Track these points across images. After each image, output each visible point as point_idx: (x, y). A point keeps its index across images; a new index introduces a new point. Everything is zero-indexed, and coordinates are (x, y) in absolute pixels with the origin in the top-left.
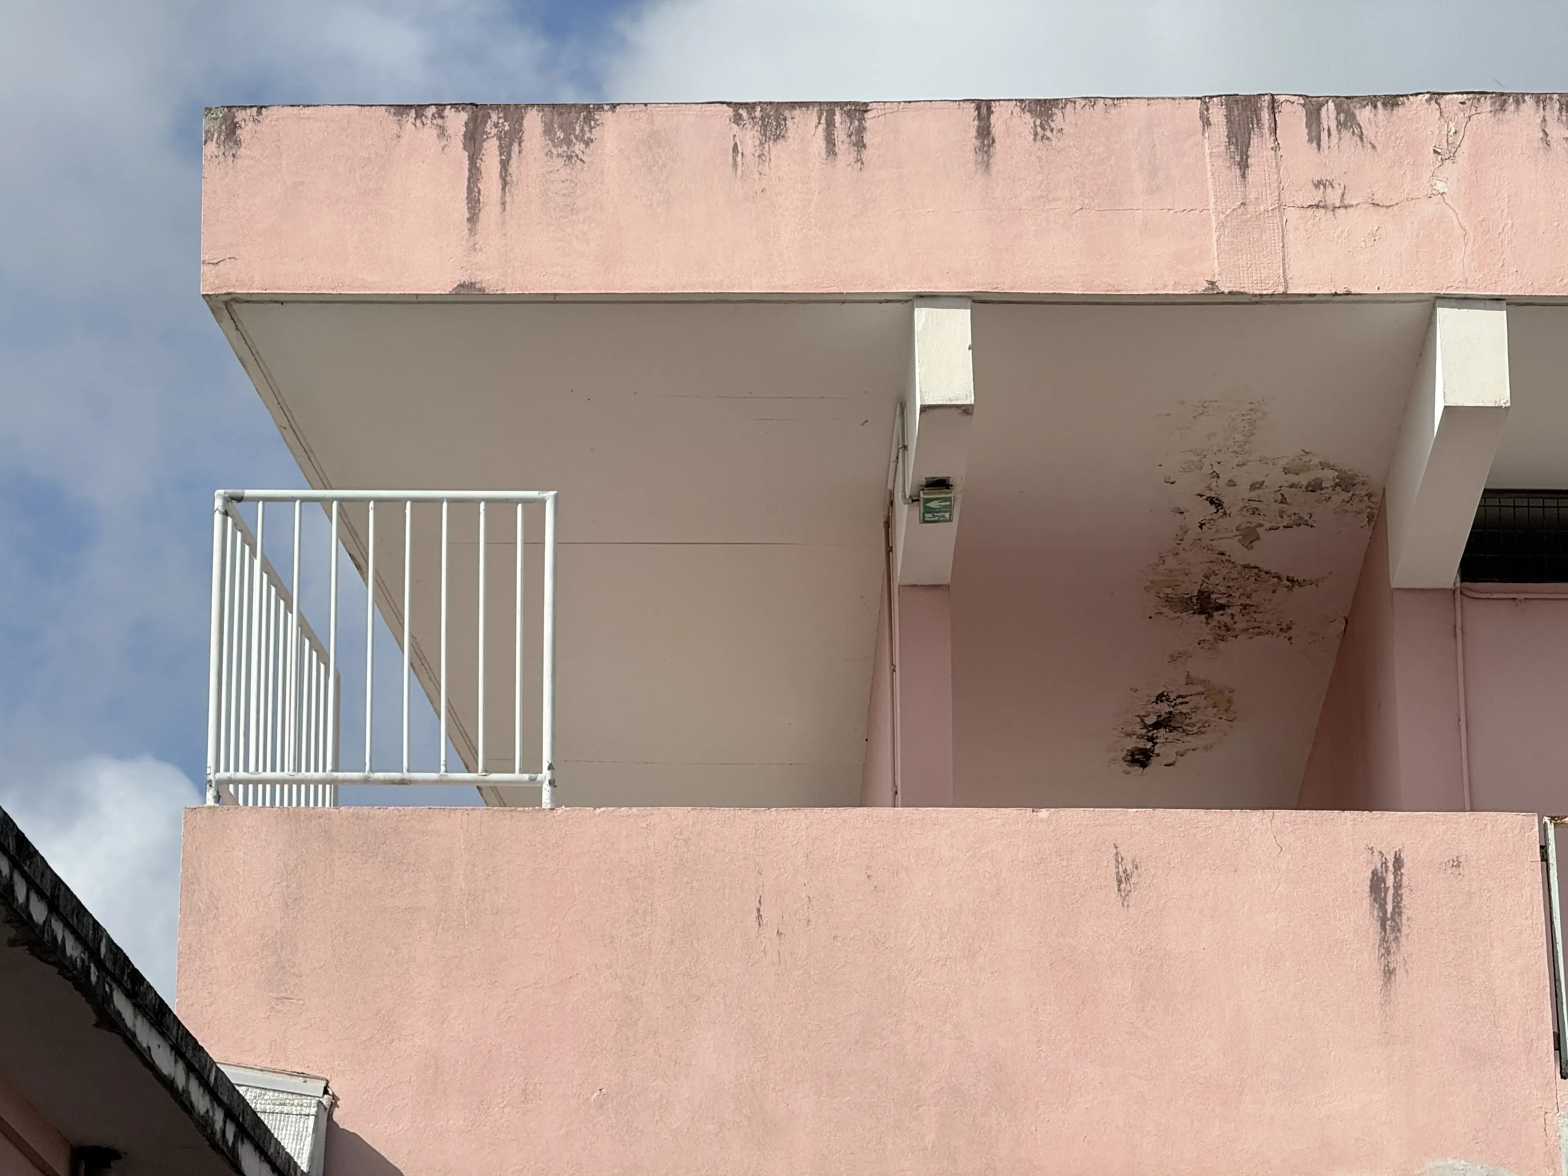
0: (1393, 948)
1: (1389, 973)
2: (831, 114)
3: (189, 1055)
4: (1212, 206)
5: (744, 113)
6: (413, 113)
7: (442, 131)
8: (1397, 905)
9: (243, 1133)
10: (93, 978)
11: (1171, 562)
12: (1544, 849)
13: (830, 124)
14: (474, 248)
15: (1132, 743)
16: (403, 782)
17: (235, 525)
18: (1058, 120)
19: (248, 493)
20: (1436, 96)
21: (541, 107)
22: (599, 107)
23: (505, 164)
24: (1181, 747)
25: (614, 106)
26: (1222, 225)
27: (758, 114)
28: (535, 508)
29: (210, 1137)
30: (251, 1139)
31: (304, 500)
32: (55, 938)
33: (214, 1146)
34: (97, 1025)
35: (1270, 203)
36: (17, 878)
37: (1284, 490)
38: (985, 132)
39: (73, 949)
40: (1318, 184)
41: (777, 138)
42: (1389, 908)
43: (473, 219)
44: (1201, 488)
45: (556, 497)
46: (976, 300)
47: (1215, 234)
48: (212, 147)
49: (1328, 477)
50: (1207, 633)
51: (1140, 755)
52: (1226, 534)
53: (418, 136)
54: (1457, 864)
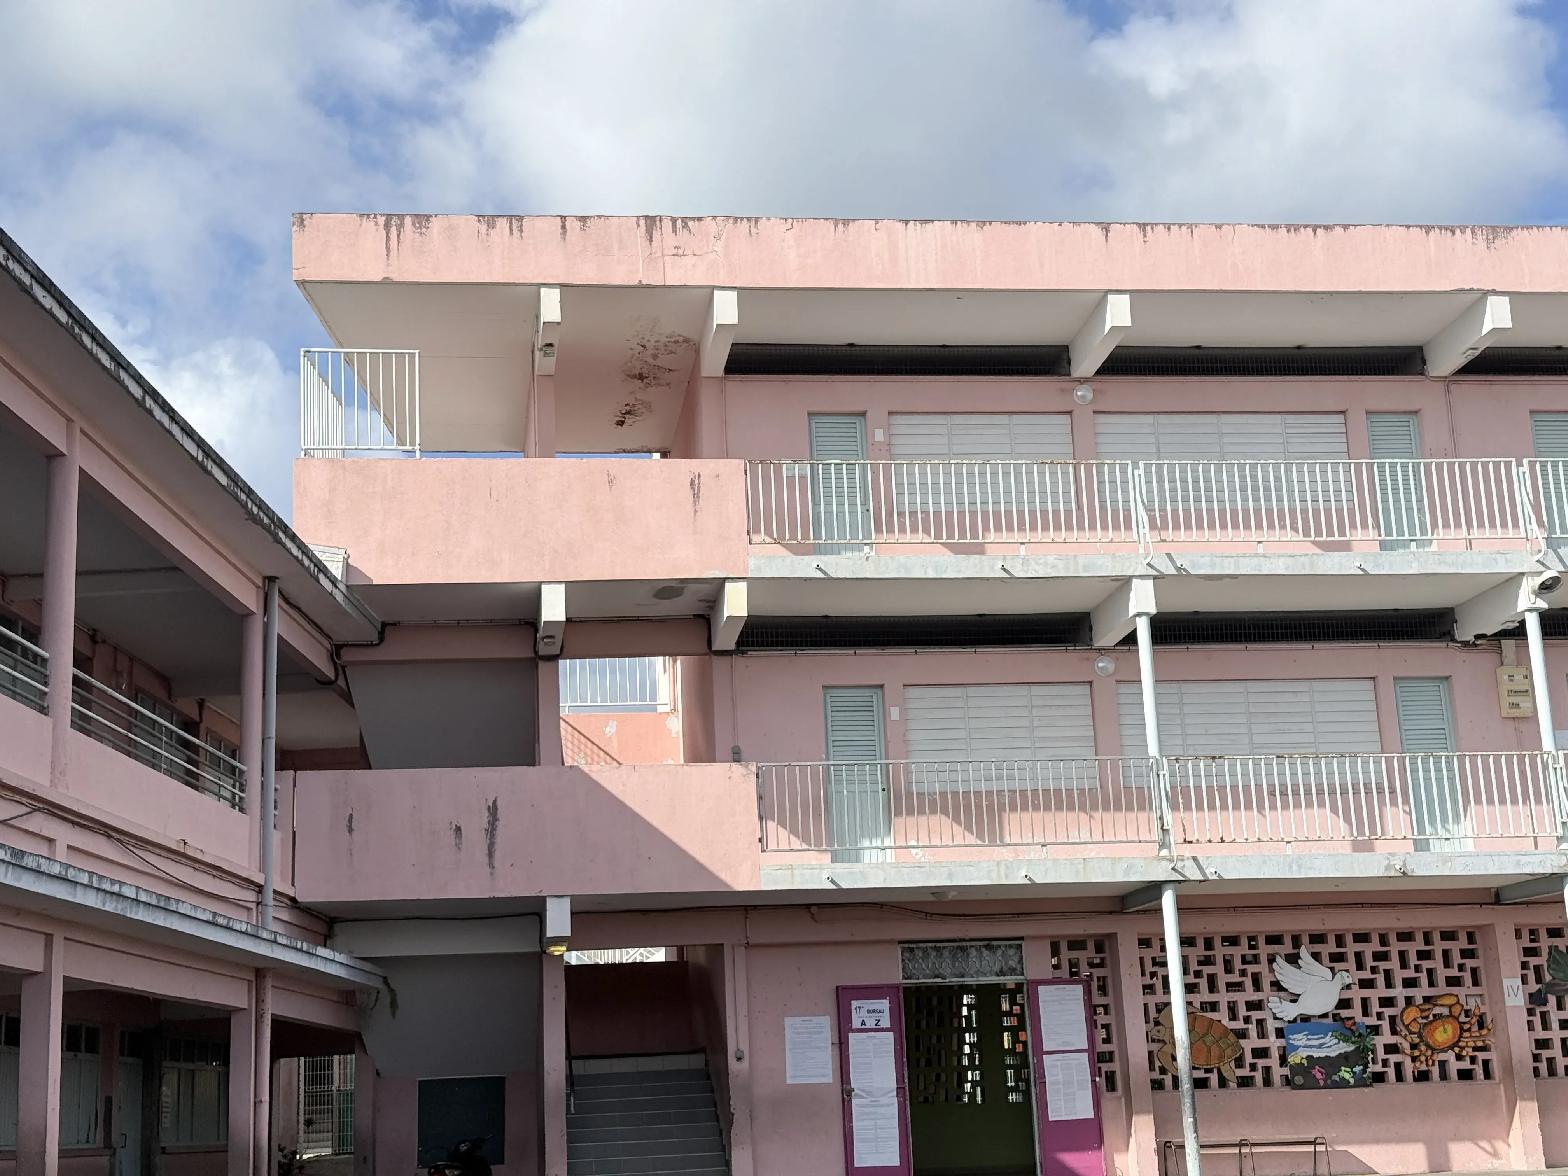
0: (697, 503)
1: (696, 512)
2: (511, 220)
3: (303, 548)
4: (640, 255)
5: (481, 218)
6: (366, 216)
7: (376, 223)
8: (699, 490)
9: (320, 570)
10: (273, 528)
11: (629, 364)
12: (746, 471)
13: (511, 223)
14: (388, 265)
15: (618, 419)
16: (369, 449)
17: (308, 360)
18: (588, 224)
19: (312, 349)
20: (715, 217)
21: (411, 215)
22: (431, 216)
23: (398, 235)
24: (634, 420)
25: (436, 216)
26: (643, 261)
27: (486, 219)
28: (412, 356)
29: (310, 573)
30: (322, 572)
31: (332, 352)
32: (260, 518)
33: (311, 575)
34: (274, 541)
35: (659, 254)
36: (249, 500)
37: (666, 343)
38: (564, 227)
39: (266, 520)
40: (676, 247)
41: (493, 228)
42: (696, 491)
43: (388, 255)
44: (639, 342)
45: (419, 352)
46: (561, 286)
47: (641, 264)
48: (295, 228)
49: (681, 339)
50: (642, 385)
51: (621, 423)
52: (647, 356)
53: (368, 225)
54: (718, 476)
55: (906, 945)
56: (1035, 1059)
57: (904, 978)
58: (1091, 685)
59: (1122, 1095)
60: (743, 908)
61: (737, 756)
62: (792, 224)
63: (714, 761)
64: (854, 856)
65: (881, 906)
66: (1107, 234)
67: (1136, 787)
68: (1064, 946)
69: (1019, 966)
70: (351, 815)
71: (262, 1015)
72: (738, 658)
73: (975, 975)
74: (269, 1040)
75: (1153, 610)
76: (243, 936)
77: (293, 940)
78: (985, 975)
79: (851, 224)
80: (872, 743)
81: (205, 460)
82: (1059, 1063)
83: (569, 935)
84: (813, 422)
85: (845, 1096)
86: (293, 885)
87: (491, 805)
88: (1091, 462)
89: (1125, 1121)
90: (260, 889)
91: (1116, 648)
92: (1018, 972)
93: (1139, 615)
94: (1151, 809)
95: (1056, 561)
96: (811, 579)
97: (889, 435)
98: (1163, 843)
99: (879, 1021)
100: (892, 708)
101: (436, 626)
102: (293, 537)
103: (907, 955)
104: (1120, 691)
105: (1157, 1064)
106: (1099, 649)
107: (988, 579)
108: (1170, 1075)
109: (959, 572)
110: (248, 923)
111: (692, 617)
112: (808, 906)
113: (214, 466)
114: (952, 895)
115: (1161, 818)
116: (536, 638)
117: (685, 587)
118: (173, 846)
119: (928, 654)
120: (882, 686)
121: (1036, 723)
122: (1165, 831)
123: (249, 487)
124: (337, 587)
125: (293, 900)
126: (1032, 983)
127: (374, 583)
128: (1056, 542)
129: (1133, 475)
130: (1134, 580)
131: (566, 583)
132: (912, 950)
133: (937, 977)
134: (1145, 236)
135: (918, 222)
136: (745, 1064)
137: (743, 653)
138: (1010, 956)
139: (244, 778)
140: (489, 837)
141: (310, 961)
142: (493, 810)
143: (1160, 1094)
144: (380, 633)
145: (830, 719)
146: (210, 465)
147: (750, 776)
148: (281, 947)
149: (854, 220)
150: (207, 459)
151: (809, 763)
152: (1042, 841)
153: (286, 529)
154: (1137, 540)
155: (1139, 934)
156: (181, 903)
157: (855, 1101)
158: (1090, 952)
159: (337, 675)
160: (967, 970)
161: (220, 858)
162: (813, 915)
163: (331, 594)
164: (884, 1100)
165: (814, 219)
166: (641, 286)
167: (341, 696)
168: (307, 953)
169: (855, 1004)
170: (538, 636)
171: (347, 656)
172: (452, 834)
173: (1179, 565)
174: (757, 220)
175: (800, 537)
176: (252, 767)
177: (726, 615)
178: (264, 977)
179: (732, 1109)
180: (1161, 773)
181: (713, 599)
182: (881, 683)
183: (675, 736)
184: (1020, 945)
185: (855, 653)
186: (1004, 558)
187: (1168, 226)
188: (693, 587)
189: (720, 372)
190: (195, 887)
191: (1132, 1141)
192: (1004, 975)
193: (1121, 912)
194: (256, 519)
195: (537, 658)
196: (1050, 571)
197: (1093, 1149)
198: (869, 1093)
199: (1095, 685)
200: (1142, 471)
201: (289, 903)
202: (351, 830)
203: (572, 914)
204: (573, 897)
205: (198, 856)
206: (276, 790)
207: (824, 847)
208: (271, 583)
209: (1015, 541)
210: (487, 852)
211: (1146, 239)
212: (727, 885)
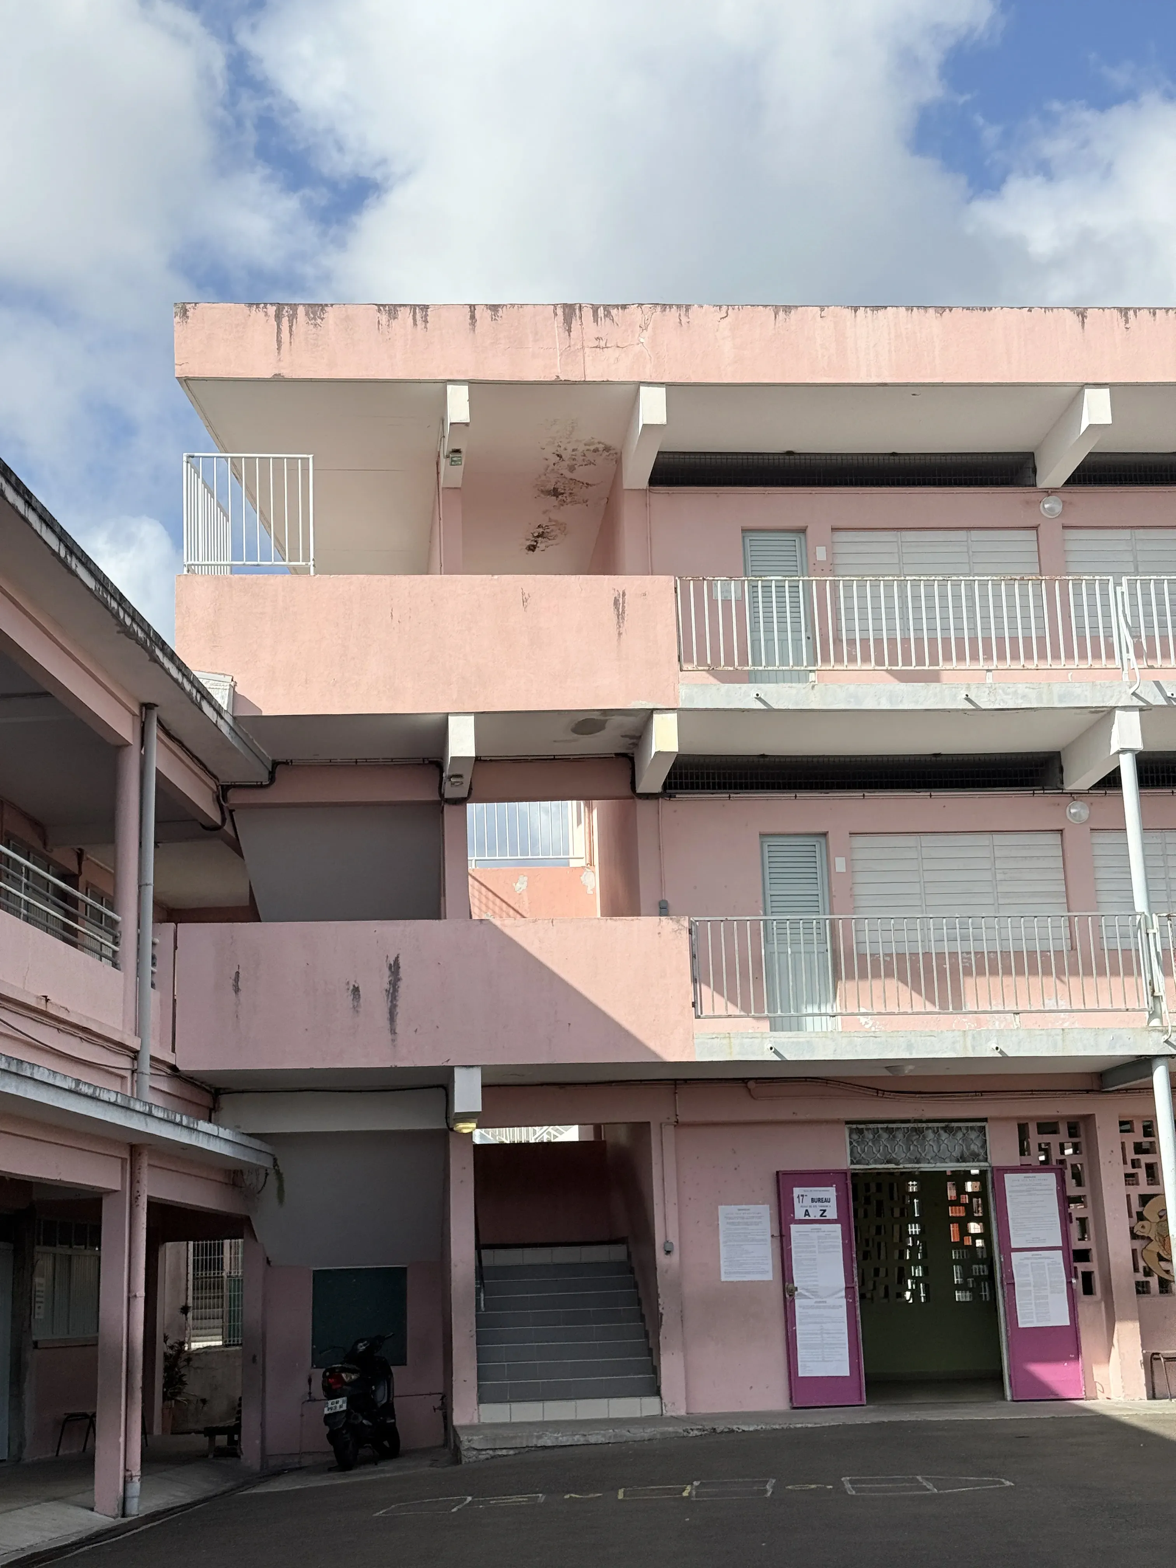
0: (622, 625)
1: (620, 634)
2: (415, 309)
3: (183, 670)
4: (558, 347)
5: (382, 308)
6: (255, 306)
7: (266, 314)
8: (623, 610)
9: (203, 697)
10: (148, 644)
11: (543, 478)
12: (676, 588)
13: (415, 313)
14: (280, 361)
15: (529, 543)
16: (258, 565)
17: (191, 467)
18: (500, 313)
19: (196, 454)
20: (640, 305)
21: (304, 305)
22: (326, 305)
23: (291, 327)
24: (547, 544)
25: (332, 305)
26: (561, 355)
27: (387, 308)
28: (305, 461)
29: (191, 699)
30: (205, 699)
31: (217, 457)
32: (134, 630)
33: (193, 702)
34: (150, 660)
35: (579, 346)
36: (120, 608)
37: (585, 452)
38: (473, 317)
39: (141, 634)
40: (597, 339)
41: (394, 318)
42: (620, 610)
43: (279, 349)
44: (554, 451)
45: (313, 457)
46: (470, 383)
47: (559, 358)
48: (177, 319)
49: (601, 447)
50: (556, 503)
51: (532, 548)
52: (563, 468)
53: (257, 315)
54: (645, 595)
55: (854, 1126)
56: (1002, 1256)
57: (852, 1163)
58: (1062, 834)
59: (1102, 1299)
60: (673, 1082)
61: (663, 910)
62: (727, 313)
63: (639, 915)
64: (794, 1024)
65: (826, 1081)
66: (1083, 320)
67: (1122, 950)
68: (1032, 1129)
69: (982, 1152)
70: (238, 973)
71: (137, 1198)
72: (664, 801)
73: (931, 1161)
74: (145, 1226)
75: (1139, 746)
76: (111, 1107)
77: (170, 1112)
78: (943, 1160)
79: (793, 312)
80: (815, 898)
81: (68, 557)
82: (1028, 1262)
83: (480, 1110)
84: (747, 541)
85: (787, 1296)
86: (173, 1051)
87: (392, 963)
88: (1067, 578)
89: (1105, 1329)
90: (135, 1055)
91: (1090, 792)
92: (981, 1158)
93: (1123, 751)
94: (1139, 974)
95: (1027, 690)
96: (748, 710)
97: (831, 554)
98: (1154, 1012)
99: (825, 1211)
100: (837, 859)
101: (331, 765)
102: (172, 656)
103: (855, 1137)
104: (1095, 840)
105: (1141, 1264)
106: (1071, 794)
107: (949, 711)
108: (1156, 1277)
109: (917, 702)
110: (117, 1093)
111: (614, 756)
112: (745, 1081)
113: (79, 565)
114: (908, 1070)
115: (1151, 983)
116: (442, 778)
117: (607, 720)
118: (32, 1002)
119: (877, 798)
120: (825, 834)
121: (999, 877)
122: (1156, 998)
123: (121, 594)
124: (222, 718)
125: (174, 1068)
126: (998, 1170)
127: (264, 714)
128: (1028, 669)
129: (1115, 593)
130: (1117, 712)
131: (476, 714)
132: (860, 1132)
133: (888, 1162)
134: (1127, 322)
135: (868, 309)
136: (675, 1257)
137: (671, 796)
138: (972, 1139)
139: (119, 929)
140: (390, 999)
141: (191, 1138)
142: (395, 968)
143: (1145, 1298)
144: (270, 773)
145: (767, 871)
146: (74, 563)
147: (682, 932)
148: (157, 1121)
149: (796, 307)
150: (71, 556)
151: (748, 918)
152: (1015, 1009)
153: (163, 646)
154: (1120, 666)
155: (1119, 1117)
156: (36, 1068)
157: (798, 1302)
158: (1063, 1134)
159: (224, 820)
160: (923, 1155)
161: (88, 1019)
162: (749, 1090)
163: (216, 725)
164: (830, 1301)
165: (751, 305)
166: (557, 383)
167: (228, 844)
168: (187, 1127)
169: (797, 1191)
170: (444, 775)
171: (235, 798)
172: (348, 997)
173: (1169, 695)
174: (688, 307)
175: (736, 663)
176: (127, 918)
177: (654, 750)
178: (140, 1155)
179: (660, 1309)
180: (1151, 932)
181: (638, 734)
182: (824, 830)
183: (591, 892)
184: (984, 1127)
185: (796, 796)
186: (968, 687)
187: (1153, 311)
188: (617, 719)
189: (645, 484)
190: (55, 1049)
191: (1115, 1352)
192: (964, 1161)
193: (1100, 1091)
194: (129, 631)
195: (443, 802)
196: (1020, 701)
197: (1068, 1359)
198: (814, 1293)
199: (1066, 833)
200: (1125, 588)
201: (169, 1071)
202: (237, 990)
203: (483, 1086)
204: (484, 1068)
205: (62, 1015)
206: (154, 944)
207: (766, 1013)
208: (149, 711)
209: (980, 667)
210: (388, 1016)
211: (1128, 326)
212: (654, 1054)
